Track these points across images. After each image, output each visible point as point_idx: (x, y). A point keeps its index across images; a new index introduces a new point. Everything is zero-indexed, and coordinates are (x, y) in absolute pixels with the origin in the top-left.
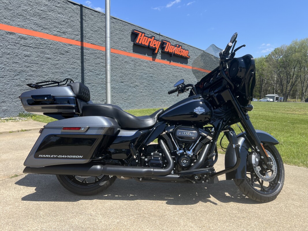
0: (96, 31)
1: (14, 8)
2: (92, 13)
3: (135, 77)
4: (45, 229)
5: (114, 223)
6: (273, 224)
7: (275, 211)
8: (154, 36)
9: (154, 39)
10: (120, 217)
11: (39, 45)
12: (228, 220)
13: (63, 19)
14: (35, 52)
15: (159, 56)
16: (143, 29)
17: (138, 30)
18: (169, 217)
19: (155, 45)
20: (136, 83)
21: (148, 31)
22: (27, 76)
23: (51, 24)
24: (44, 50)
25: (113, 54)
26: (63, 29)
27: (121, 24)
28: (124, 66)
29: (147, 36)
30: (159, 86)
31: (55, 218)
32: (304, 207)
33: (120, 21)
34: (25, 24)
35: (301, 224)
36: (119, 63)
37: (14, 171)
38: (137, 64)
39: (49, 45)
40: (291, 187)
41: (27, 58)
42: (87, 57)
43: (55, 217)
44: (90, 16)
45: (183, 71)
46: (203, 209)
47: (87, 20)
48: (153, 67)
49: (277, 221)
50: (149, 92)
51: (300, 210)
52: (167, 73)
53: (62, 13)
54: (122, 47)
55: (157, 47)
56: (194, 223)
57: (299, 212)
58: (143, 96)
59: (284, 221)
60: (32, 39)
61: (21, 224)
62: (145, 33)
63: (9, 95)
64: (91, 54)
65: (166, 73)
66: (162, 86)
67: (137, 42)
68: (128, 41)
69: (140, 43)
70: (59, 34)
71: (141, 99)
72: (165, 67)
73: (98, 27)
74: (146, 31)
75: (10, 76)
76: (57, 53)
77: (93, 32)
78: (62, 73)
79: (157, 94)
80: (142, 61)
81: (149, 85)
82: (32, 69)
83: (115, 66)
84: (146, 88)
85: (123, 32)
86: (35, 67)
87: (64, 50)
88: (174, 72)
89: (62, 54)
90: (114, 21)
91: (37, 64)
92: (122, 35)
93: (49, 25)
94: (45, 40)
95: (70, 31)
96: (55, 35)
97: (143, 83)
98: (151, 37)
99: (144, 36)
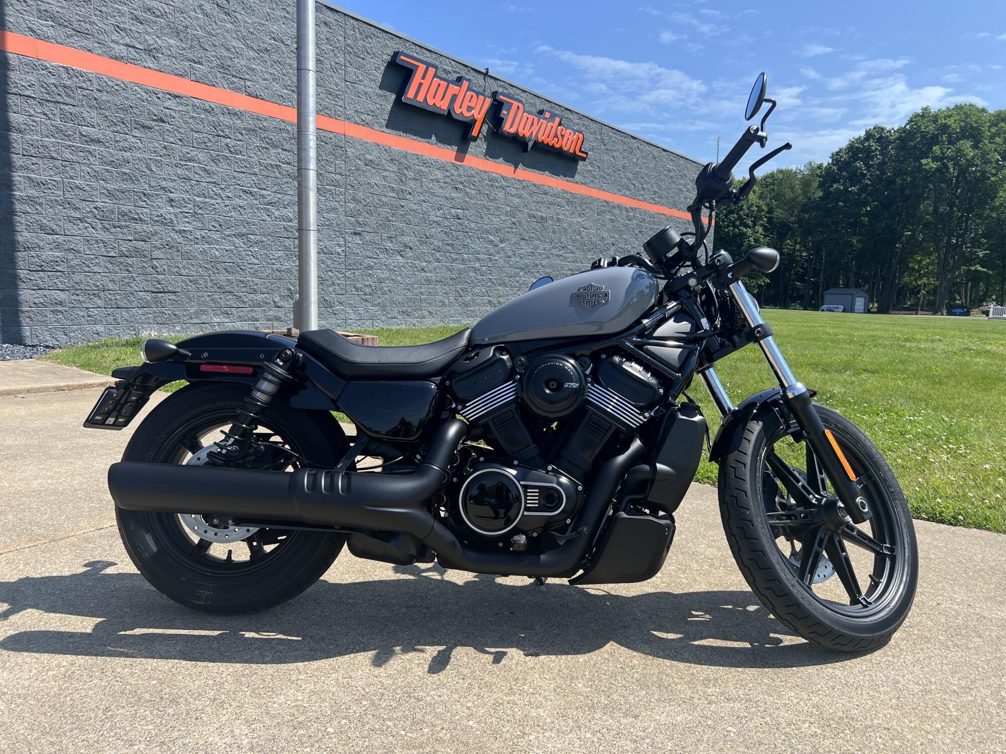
0: (267, 50)
3: (403, 215)
8: (468, 77)
9: (469, 89)
11: (57, 91)
16: (429, 51)
17: (415, 55)
19: (470, 108)
21: (447, 61)
23: (102, 16)
24: (78, 109)
25: (325, 134)
27: (353, 29)
28: (366, 177)
29: (444, 76)
30: (483, 250)
33: (352, 21)
36: (345, 168)
38: (410, 174)
39: (96, 95)
42: (233, 143)
45: (564, 202)
48: (465, 186)
50: (449, 269)
52: (509, 206)
54: (356, 111)
55: (480, 117)
60: (35, 68)
62: (436, 67)
64: (249, 130)
66: (493, 251)
67: (410, 94)
69: (420, 98)
70: (132, 53)
72: (502, 187)
73: (273, 35)
76: (123, 123)
77: (257, 55)
78: (144, 194)
79: (477, 279)
80: (425, 163)
81: (447, 247)
82: (33, 176)
83: (333, 175)
84: (438, 255)
85: (360, 60)
86: (45, 170)
87: (150, 112)
88: (535, 204)
89: (143, 127)
90: (329, 19)
91: (53, 158)
92: (356, 68)
93: (97, 22)
94: (82, 76)
95: (172, 46)
96: (116, 58)
97: (427, 238)
98: (459, 80)
99: (435, 76)
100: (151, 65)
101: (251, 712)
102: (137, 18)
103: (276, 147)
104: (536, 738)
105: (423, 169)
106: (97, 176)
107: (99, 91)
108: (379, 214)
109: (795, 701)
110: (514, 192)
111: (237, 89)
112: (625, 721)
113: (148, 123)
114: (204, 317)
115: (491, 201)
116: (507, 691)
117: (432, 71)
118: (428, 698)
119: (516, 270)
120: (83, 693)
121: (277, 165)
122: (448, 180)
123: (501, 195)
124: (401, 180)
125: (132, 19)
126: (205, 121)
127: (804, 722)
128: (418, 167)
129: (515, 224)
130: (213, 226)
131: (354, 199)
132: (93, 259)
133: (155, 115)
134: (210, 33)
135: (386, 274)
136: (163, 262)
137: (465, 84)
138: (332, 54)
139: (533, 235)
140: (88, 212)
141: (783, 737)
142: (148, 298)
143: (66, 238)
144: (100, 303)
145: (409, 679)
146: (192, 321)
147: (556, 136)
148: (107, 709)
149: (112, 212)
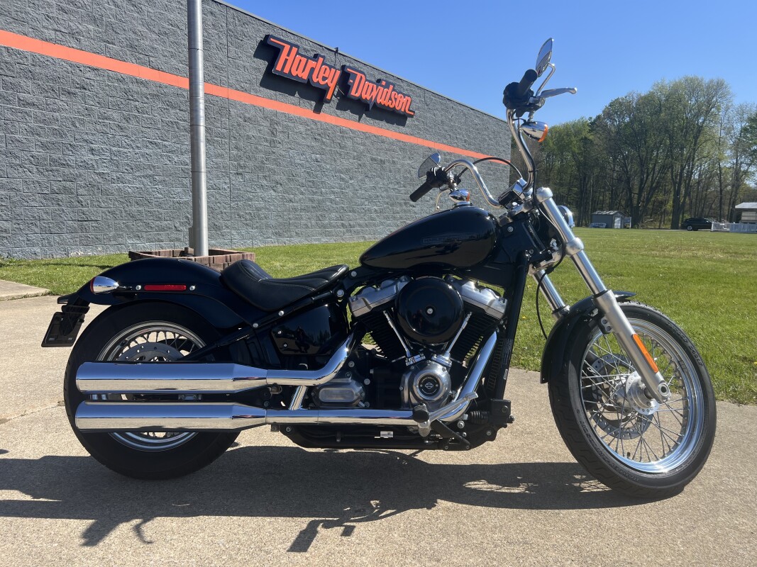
0: (166, 34)
8: (322, 54)
9: (323, 64)
16: (294, 35)
19: (325, 78)
21: (307, 43)
24: (16, 80)
25: (213, 98)
27: (233, 17)
28: (245, 130)
29: (304, 53)
36: (229, 124)
38: (280, 128)
39: (31, 68)
42: (141, 105)
45: (397, 149)
48: (322, 137)
50: (310, 200)
52: (356, 152)
54: (237, 80)
55: (332, 85)
62: (297, 46)
64: (153, 95)
66: (344, 186)
67: (279, 67)
69: (286, 71)
70: (59, 36)
73: (171, 22)
74: (302, 41)
76: (53, 90)
77: (158, 37)
78: (70, 144)
79: (333, 207)
81: (309, 183)
83: (220, 129)
84: (302, 189)
87: (74, 82)
88: (376, 150)
89: (69, 93)
90: (214, 10)
92: (236, 48)
93: (31, 12)
94: (20, 54)
95: (91, 31)
96: (47, 40)
97: (294, 177)
98: (316, 56)
99: (297, 53)
100: (74, 45)
102: (63, 10)
103: (174, 108)
105: (289, 124)
106: (33, 132)
107: (34, 65)
108: (256, 159)
111: (143, 64)
113: (73, 90)
114: (120, 239)
115: (341, 148)
121: (175, 122)
122: (309, 132)
123: (349, 143)
124: (273, 133)
125: (59, 10)
126: (118, 89)
128: (285, 123)
129: (360, 165)
130: (126, 169)
131: (236, 148)
132: (30, 196)
133: (78, 84)
134: (120, 21)
135: (262, 204)
136: (86, 197)
137: (321, 59)
138: (217, 37)
139: (374, 174)
140: (26, 160)
142: (76, 226)
143: (8, 180)
144: (37, 230)
146: (110, 243)
147: (390, 99)
149: (46, 160)
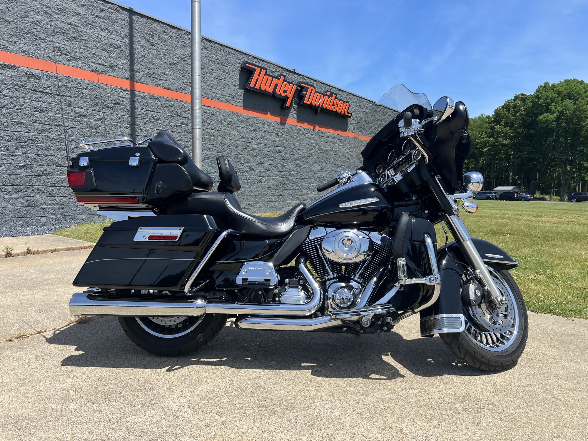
0: (174, 64)
1: (15, 19)
2: (166, 31)
3: (248, 151)
4: (79, 436)
5: (215, 424)
6: (523, 423)
7: (526, 397)
8: (284, 74)
9: (284, 81)
10: (226, 412)
11: (63, 89)
12: (436, 416)
13: (110, 40)
14: (55, 103)
15: (293, 114)
16: (262, 61)
17: (254, 63)
18: (322, 411)
19: (285, 91)
20: (250, 164)
21: (272, 66)
22: (39, 149)
23: (87, 49)
24: (73, 99)
25: (205, 108)
26: (110, 59)
27: (220, 50)
28: (227, 130)
29: (270, 74)
30: (293, 169)
31: (99, 416)
32: (579, 389)
33: (220, 46)
34: (36, 49)
35: (576, 422)
36: (216, 126)
37: (16, 327)
38: (252, 128)
39: (83, 91)
40: (553, 353)
41: (39, 114)
42: (156, 114)
43: (99, 414)
44: (162, 35)
45: (338, 141)
46: (387, 396)
47: (156, 42)
48: (283, 134)
49: (529, 415)
50: (274, 180)
51: (572, 395)
52: (308, 144)
53: (107, 29)
54: (222, 95)
55: (290, 96)
56: (372, 422)
57: (570, 400)
58: (263, 188)
59: (543, 416)
60: (51, 77)
61: (33, 427)
62: (266, 69)
63: (5, 185)
64: (164, 107)
65: (307, 146)
66: (299, 169)
67: (252, 85)
68: (235, 84)
69: (257, 87)
70: (102, 68)
71: (260, 195)
72: (304, 134)
73: (178, 56)
74: (269, 65)
75: (8, 149)
76: (97, 105)
77: (169, 66)
79: (290, 186)
80: (261, 122)
81: (274, 168)
82: (49, 135)
83: (210, 130)
84: (268, 172)
85: (224, 67)
86: (56, 132)
87: (112, 100)
88: (322, 143)
89: (108, 107)
90: (207, 46)
91: (60, 126)
92: (222, 72)
94: (76, 81)
96: (94, 71)
97: (262, 163)
99: (266, 74)
100: (112, 74)
101: (187, 394)
102: (105, 50)
104: (320, 404)
107: (85, 89)
109: (444, 389)
110: (311, 136)
111: (158, 85)
112: (361, 397)
113: (110, 105)
115: (298, 142)
116: (306, 385)
117: (263, 71)
118: (269, 389)
119: (312, 180)
120: (109, 387)
123: (303, 138)
124: (247, 132)
125: (103, 50)
126: (141, 103)
127: (447, 397)
129: (311, 154)
131: (221, 143)
133: (115, 101)
134: (144, 56)
137: (282, 77)
138: (209, 64)
139: (321, 160)
141: (436, 403)
145: (260, 381)
148: (120, 393)
